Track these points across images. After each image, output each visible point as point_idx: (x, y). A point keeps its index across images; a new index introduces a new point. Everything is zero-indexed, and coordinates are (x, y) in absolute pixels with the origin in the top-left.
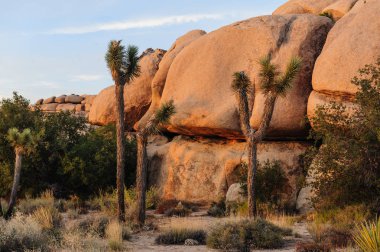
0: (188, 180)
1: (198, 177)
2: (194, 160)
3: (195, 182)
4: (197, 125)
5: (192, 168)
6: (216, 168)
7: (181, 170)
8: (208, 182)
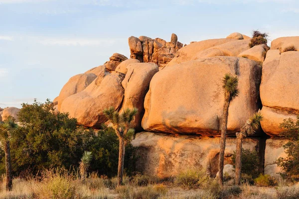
0: (180, 163)
1: (189, 161)
2: (184, 149)
3: (186, 165)
4: (191, 126)
5: (182, 155)
6: (202, 155)
7: (173, 156)
8: (197, 164)
